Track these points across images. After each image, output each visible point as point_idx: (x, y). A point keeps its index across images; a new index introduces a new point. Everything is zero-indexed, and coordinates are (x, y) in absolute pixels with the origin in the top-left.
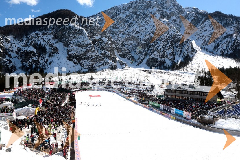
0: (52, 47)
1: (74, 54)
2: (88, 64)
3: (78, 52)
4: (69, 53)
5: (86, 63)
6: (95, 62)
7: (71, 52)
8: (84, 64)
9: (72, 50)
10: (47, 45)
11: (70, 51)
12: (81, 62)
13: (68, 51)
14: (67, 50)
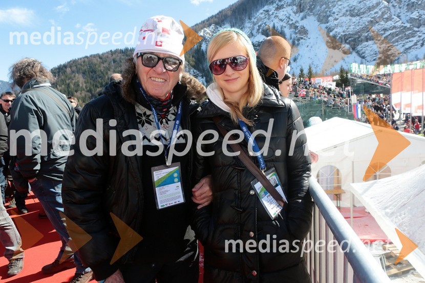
0: (296, 27)
1: (343, 34)
2: (377, 50)
3: (352, 27)
4: (331, 34)
5: (371, 49)
6: (393, 42)
7: (336, 30)
8: (367, 52)
9: (336, 26)
10: (285, 27)
11: (333, 29)
12: (359, 48)
13: (329, 30)
14: (327, 28)
